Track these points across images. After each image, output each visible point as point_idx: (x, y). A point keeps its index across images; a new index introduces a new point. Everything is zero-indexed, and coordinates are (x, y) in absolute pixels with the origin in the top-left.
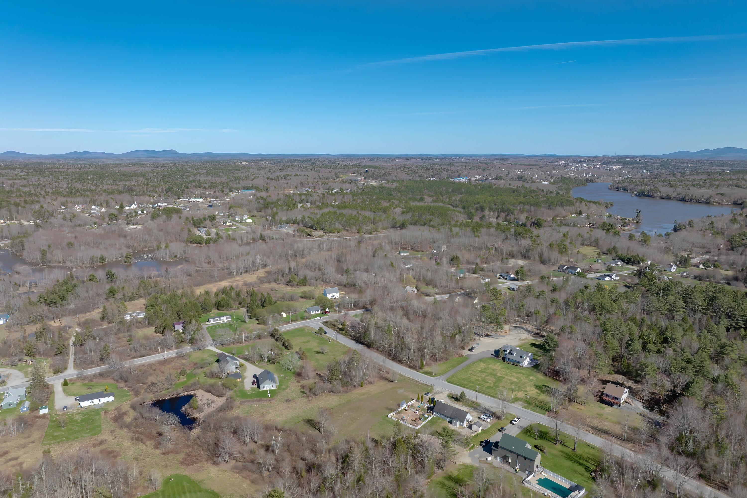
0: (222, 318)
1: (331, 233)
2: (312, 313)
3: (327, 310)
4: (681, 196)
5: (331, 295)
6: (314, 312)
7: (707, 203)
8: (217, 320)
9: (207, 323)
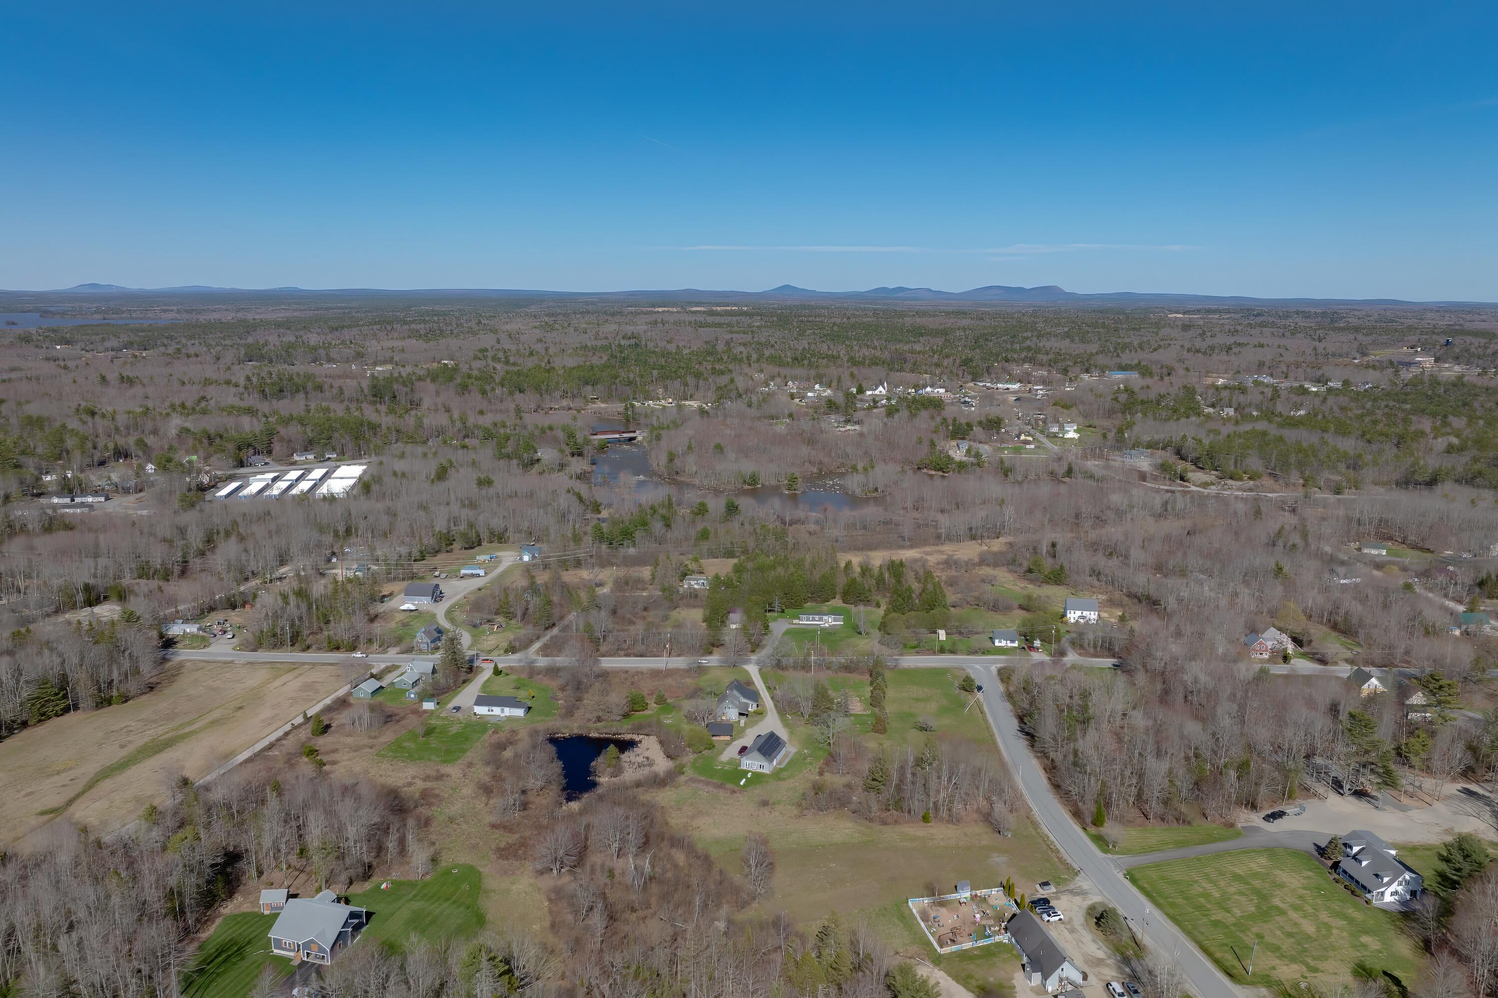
0: (825, 618)
1: (1231, 478)
2: (997, 643)
3: (1037, 643)
5: (1078, 613)
6: (1003, 643)
8: (814, 620)
9: (795, 621)
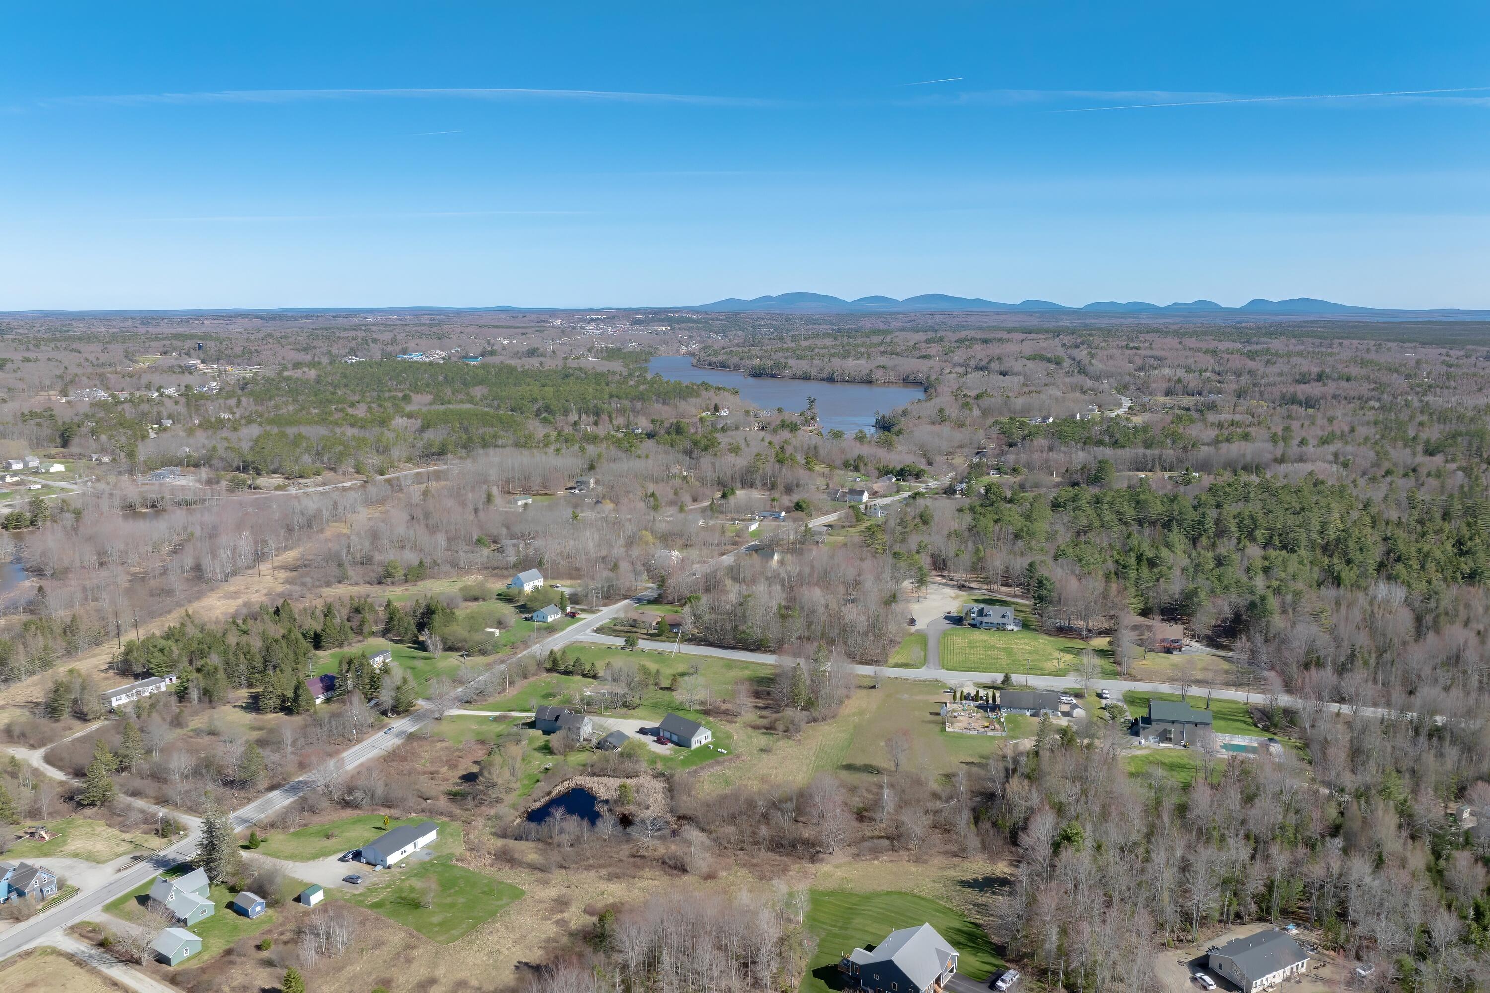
1: (301, 477)
4: (825, 375)
7: (868, 381)
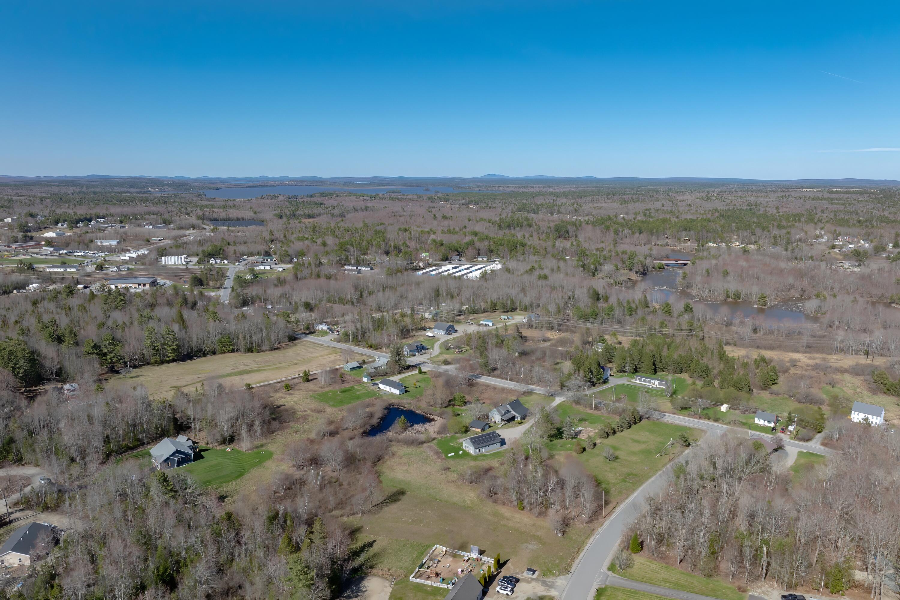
0: (658, 382)
2: (756, 421)
3: (792, 428)
9: (633, 380)
